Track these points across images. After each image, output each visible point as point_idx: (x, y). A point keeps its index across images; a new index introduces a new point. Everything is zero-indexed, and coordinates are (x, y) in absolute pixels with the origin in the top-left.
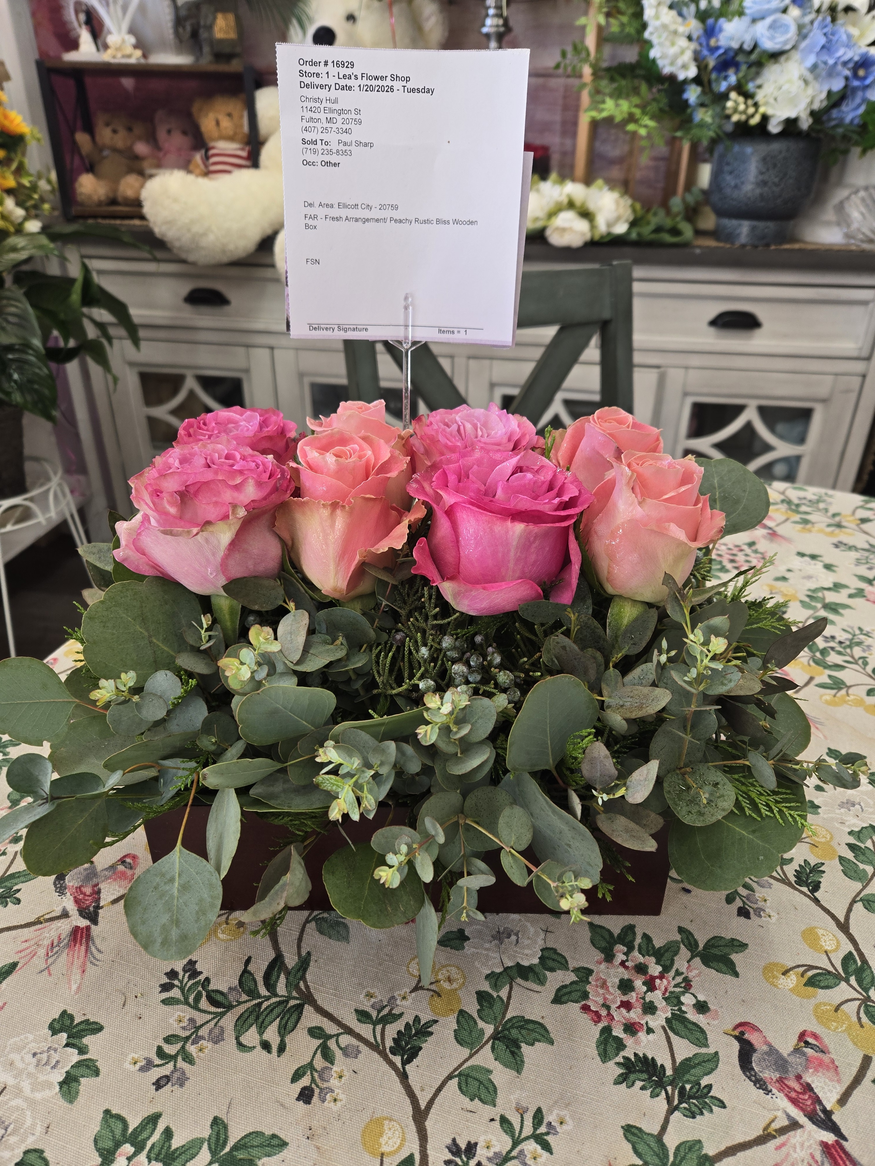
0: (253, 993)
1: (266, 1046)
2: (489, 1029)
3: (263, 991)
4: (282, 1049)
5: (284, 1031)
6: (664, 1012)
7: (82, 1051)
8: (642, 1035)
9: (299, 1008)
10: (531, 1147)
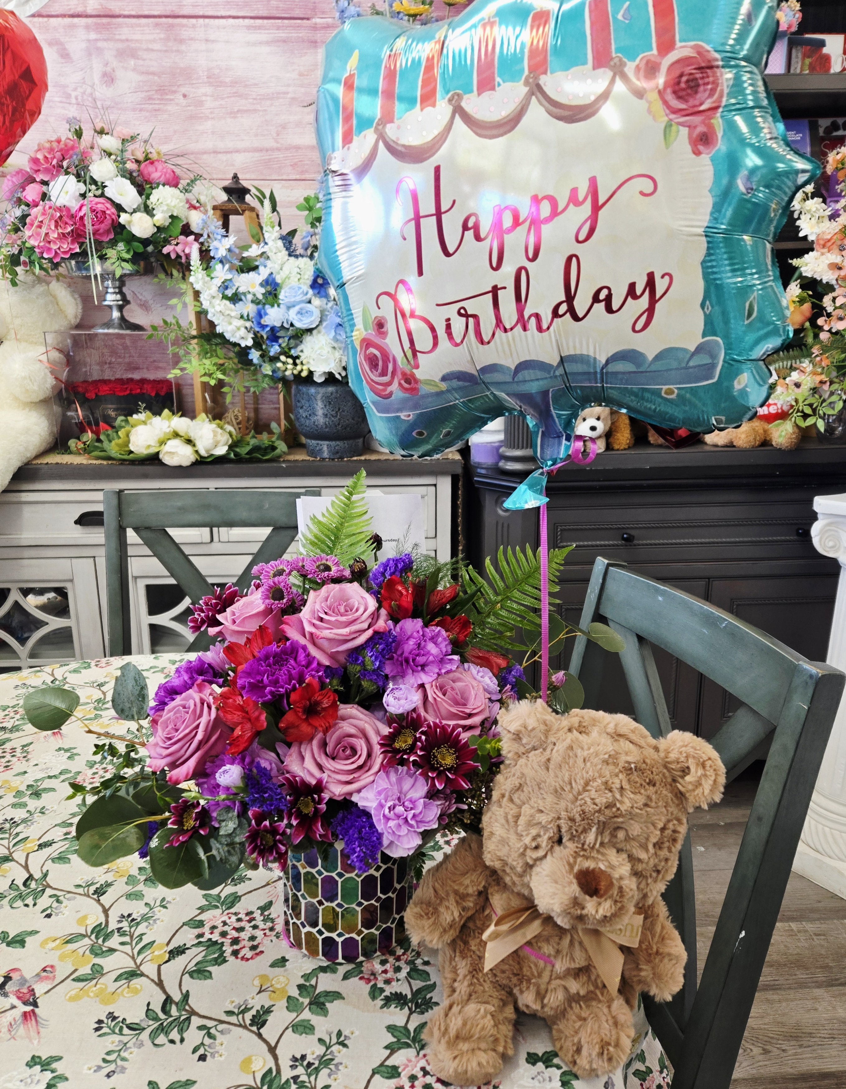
0: (156, 1019)
1: (172, 1042)
2: (306, 1001)
3: (162, 1016)
4: (182, 1040)
5: (181, 1031)
6: (406, 970)
7: (53, 1071)
8: (394, 983)
9: (188, 1019)
10: (335, 1048)
